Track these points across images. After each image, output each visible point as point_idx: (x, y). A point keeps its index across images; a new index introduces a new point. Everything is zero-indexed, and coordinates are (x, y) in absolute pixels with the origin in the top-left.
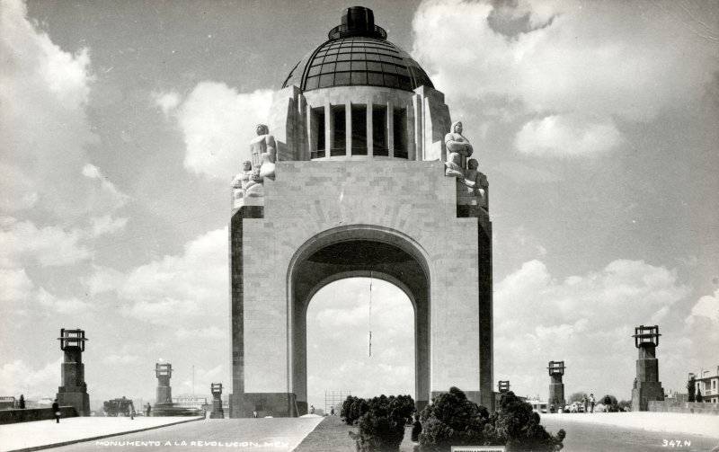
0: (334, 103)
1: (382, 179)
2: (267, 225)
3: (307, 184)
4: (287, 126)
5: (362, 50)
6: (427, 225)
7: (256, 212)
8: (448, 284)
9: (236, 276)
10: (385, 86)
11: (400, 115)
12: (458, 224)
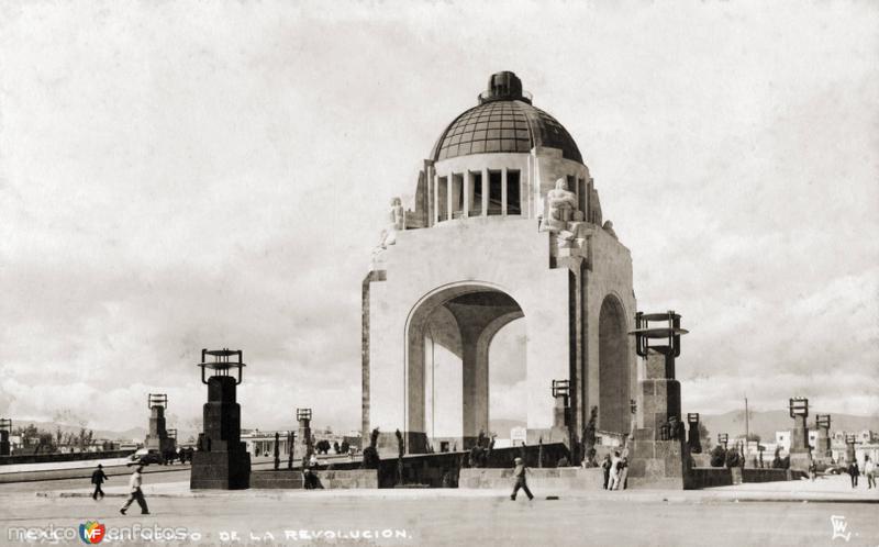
0: (455, 172)
2: (390, 286)
4: (417, 196)
7: (381, 277)
10: (501, 151)
11: (514, 177)
12: (550, 275)
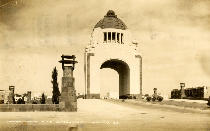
2: (95, 58)
12: (135, 59)
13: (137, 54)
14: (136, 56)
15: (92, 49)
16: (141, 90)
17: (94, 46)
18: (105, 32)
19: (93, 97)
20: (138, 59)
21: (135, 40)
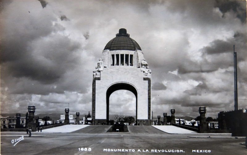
1: (127, 72)
2: (101, 82)
3: (110, 73)
5: (123, 41)
6: (137, 82)
7: (99, 79)
8: (141, 95)
9: (94, 93)
12: (143, 82)
13: (145, 77)
14: (145, 79)
15: (98, 73)
16: (149, 115)
17: (100, 69)
18: (113, 54)
19: (98, 123)
20: (147, 82)
21: (144, 62)
